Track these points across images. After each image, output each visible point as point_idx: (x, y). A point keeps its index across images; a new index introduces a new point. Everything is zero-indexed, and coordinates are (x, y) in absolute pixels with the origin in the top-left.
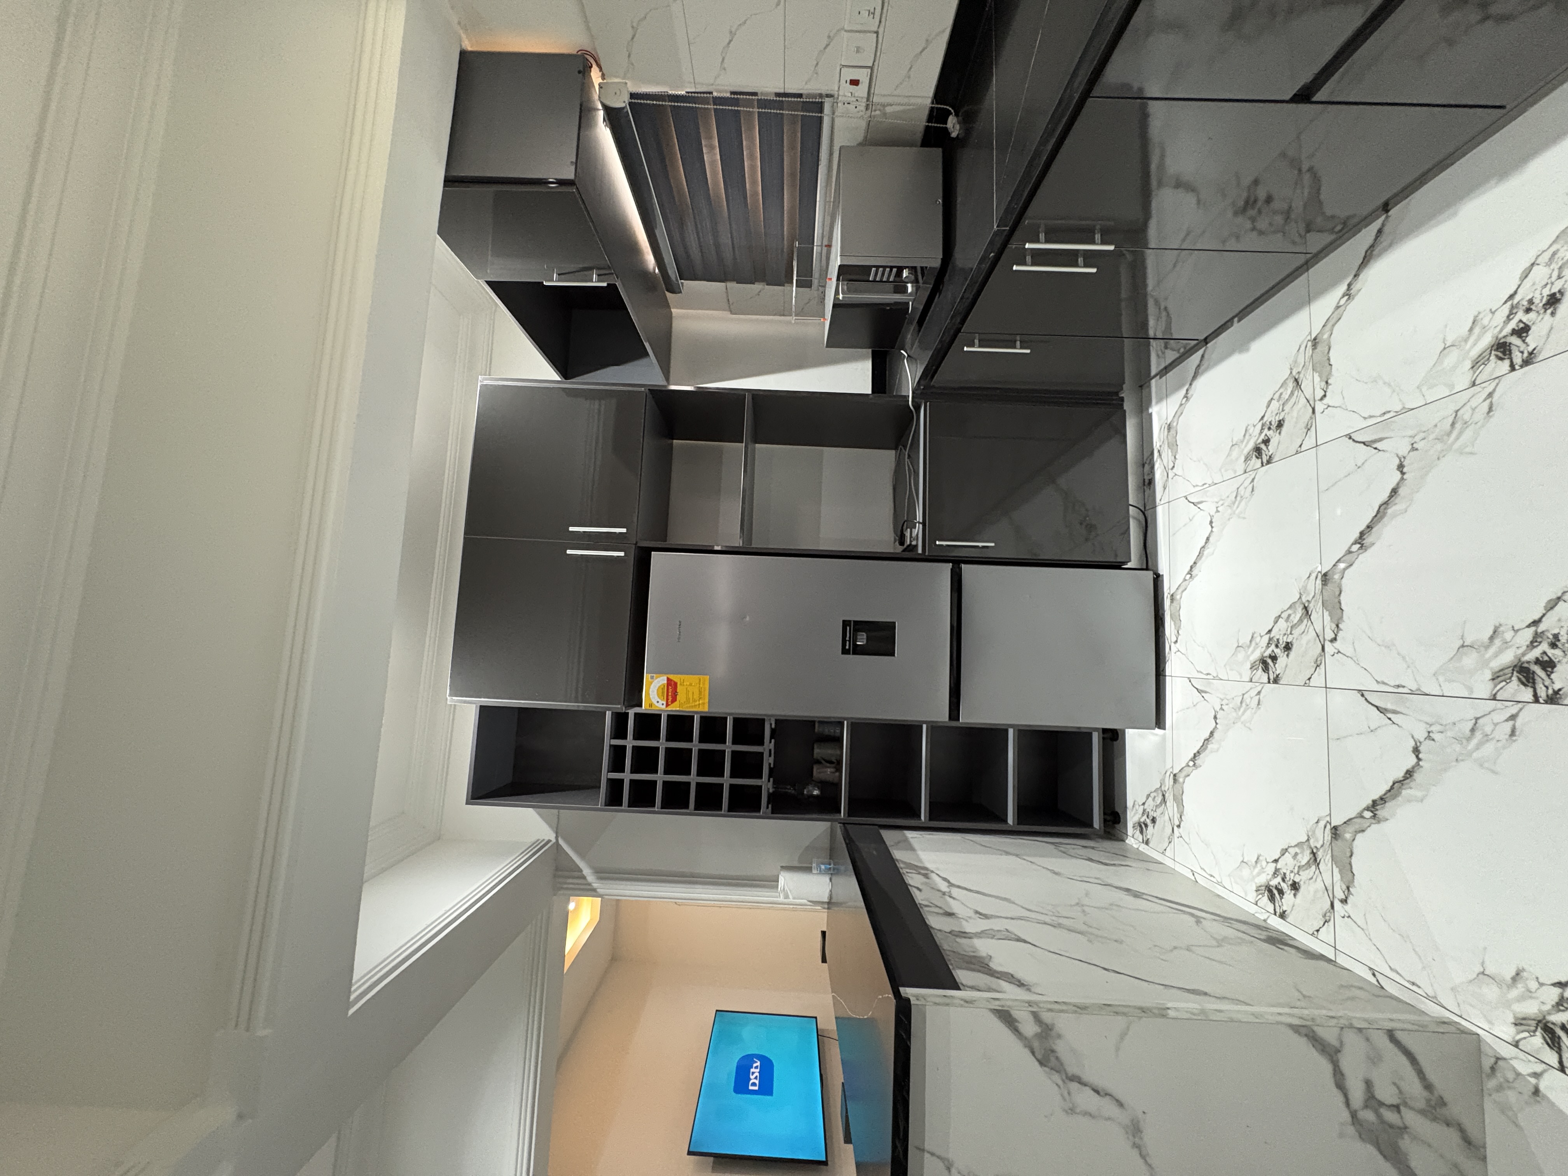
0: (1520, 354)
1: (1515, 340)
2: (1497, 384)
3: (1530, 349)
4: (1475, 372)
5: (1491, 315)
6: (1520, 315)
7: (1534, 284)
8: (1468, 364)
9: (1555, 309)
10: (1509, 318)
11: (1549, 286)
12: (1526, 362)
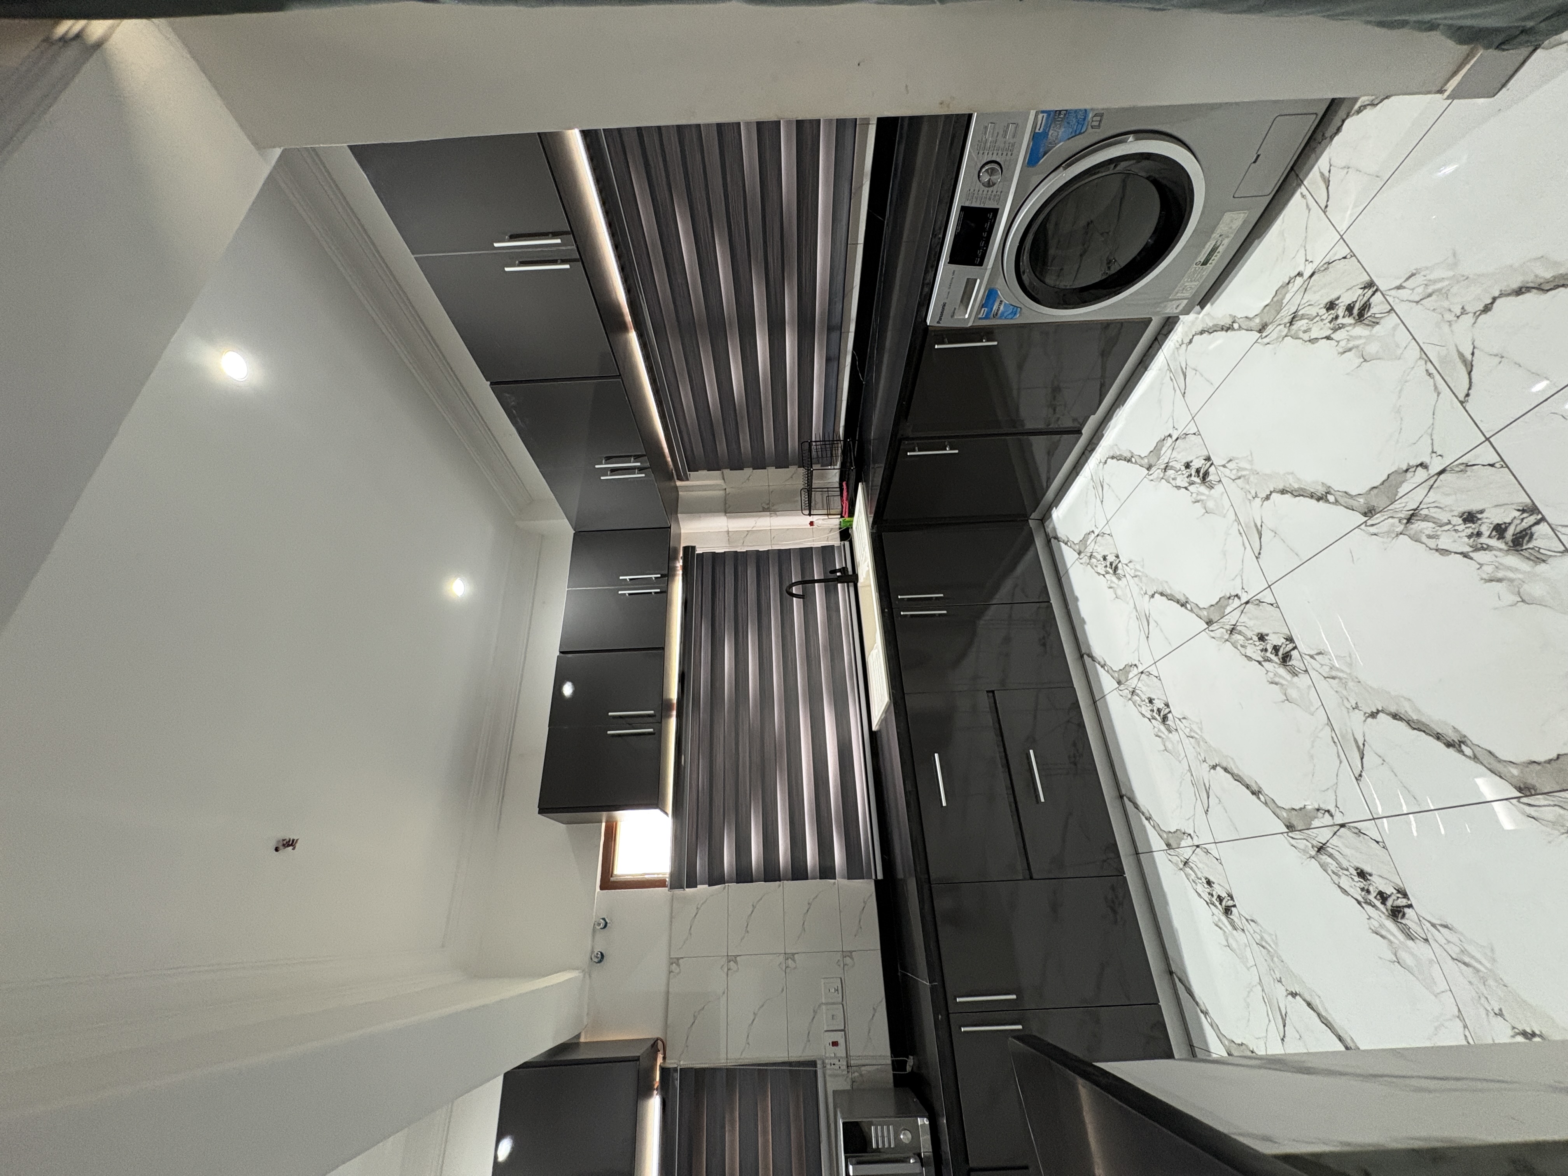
0: (1400, 900)
1: (1389, 903)
2: (1424, 918)
3: (1395, 892)
4: (1417, 938)
5: (1372, 920)
6: (1371, 897)
7: (1351, 887)
8: (1410, 943)
9: (1367, 873)
10: (1374, 906)
11: (1353, 877)
12: (1405, 895)
